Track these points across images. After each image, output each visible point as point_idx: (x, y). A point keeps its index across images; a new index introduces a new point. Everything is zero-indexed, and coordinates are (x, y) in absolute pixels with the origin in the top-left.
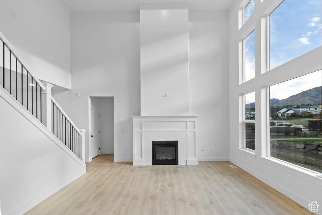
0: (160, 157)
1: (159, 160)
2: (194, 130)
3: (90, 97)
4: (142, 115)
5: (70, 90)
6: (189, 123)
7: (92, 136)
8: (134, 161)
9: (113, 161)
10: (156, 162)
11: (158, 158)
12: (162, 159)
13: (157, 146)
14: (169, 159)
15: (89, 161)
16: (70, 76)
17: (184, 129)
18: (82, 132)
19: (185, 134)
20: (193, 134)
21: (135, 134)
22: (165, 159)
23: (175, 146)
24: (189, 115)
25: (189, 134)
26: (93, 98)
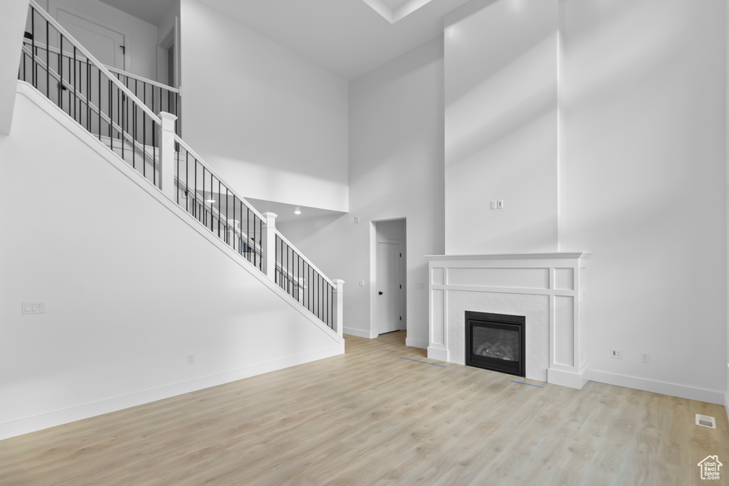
0: (485, 350)
1: (482, 356)
2: (571, 293)
3: (373, 222)
4: (448, 253)
5: (346, 213)
6: (554, 273)
7: (380, 293)
8: (429, 349)
9: (404, 343)
10: (473, 359)
11: (481, 352)
12: (489, 356)
13: (476, 323)
14: (505, 358)
15: (371, 338)
16: (346, 189)
17: (542, 288)
18: (336, 284)
19: (545, 300)
20: (566, 301)
21: (432, 294)
22: (496, 357)
23: (518, 328)
24: (559, 250)
25: (554, 300)
26: (380, 225)
